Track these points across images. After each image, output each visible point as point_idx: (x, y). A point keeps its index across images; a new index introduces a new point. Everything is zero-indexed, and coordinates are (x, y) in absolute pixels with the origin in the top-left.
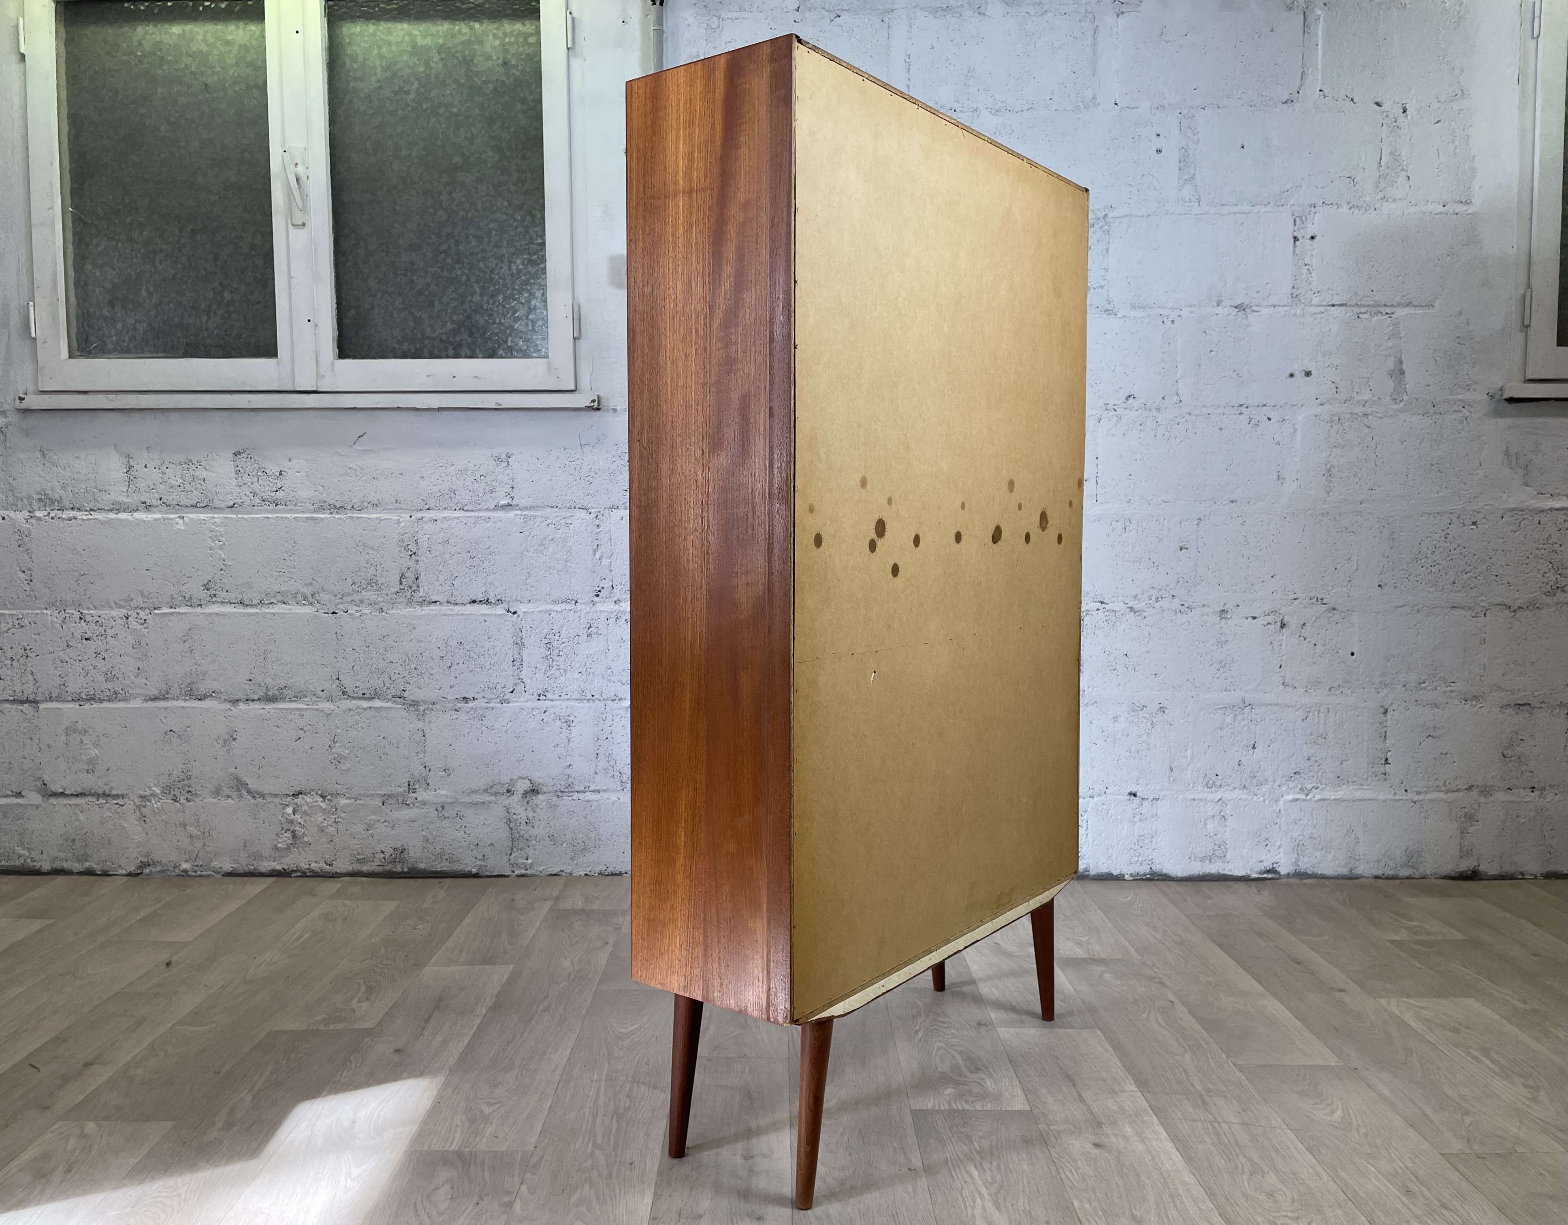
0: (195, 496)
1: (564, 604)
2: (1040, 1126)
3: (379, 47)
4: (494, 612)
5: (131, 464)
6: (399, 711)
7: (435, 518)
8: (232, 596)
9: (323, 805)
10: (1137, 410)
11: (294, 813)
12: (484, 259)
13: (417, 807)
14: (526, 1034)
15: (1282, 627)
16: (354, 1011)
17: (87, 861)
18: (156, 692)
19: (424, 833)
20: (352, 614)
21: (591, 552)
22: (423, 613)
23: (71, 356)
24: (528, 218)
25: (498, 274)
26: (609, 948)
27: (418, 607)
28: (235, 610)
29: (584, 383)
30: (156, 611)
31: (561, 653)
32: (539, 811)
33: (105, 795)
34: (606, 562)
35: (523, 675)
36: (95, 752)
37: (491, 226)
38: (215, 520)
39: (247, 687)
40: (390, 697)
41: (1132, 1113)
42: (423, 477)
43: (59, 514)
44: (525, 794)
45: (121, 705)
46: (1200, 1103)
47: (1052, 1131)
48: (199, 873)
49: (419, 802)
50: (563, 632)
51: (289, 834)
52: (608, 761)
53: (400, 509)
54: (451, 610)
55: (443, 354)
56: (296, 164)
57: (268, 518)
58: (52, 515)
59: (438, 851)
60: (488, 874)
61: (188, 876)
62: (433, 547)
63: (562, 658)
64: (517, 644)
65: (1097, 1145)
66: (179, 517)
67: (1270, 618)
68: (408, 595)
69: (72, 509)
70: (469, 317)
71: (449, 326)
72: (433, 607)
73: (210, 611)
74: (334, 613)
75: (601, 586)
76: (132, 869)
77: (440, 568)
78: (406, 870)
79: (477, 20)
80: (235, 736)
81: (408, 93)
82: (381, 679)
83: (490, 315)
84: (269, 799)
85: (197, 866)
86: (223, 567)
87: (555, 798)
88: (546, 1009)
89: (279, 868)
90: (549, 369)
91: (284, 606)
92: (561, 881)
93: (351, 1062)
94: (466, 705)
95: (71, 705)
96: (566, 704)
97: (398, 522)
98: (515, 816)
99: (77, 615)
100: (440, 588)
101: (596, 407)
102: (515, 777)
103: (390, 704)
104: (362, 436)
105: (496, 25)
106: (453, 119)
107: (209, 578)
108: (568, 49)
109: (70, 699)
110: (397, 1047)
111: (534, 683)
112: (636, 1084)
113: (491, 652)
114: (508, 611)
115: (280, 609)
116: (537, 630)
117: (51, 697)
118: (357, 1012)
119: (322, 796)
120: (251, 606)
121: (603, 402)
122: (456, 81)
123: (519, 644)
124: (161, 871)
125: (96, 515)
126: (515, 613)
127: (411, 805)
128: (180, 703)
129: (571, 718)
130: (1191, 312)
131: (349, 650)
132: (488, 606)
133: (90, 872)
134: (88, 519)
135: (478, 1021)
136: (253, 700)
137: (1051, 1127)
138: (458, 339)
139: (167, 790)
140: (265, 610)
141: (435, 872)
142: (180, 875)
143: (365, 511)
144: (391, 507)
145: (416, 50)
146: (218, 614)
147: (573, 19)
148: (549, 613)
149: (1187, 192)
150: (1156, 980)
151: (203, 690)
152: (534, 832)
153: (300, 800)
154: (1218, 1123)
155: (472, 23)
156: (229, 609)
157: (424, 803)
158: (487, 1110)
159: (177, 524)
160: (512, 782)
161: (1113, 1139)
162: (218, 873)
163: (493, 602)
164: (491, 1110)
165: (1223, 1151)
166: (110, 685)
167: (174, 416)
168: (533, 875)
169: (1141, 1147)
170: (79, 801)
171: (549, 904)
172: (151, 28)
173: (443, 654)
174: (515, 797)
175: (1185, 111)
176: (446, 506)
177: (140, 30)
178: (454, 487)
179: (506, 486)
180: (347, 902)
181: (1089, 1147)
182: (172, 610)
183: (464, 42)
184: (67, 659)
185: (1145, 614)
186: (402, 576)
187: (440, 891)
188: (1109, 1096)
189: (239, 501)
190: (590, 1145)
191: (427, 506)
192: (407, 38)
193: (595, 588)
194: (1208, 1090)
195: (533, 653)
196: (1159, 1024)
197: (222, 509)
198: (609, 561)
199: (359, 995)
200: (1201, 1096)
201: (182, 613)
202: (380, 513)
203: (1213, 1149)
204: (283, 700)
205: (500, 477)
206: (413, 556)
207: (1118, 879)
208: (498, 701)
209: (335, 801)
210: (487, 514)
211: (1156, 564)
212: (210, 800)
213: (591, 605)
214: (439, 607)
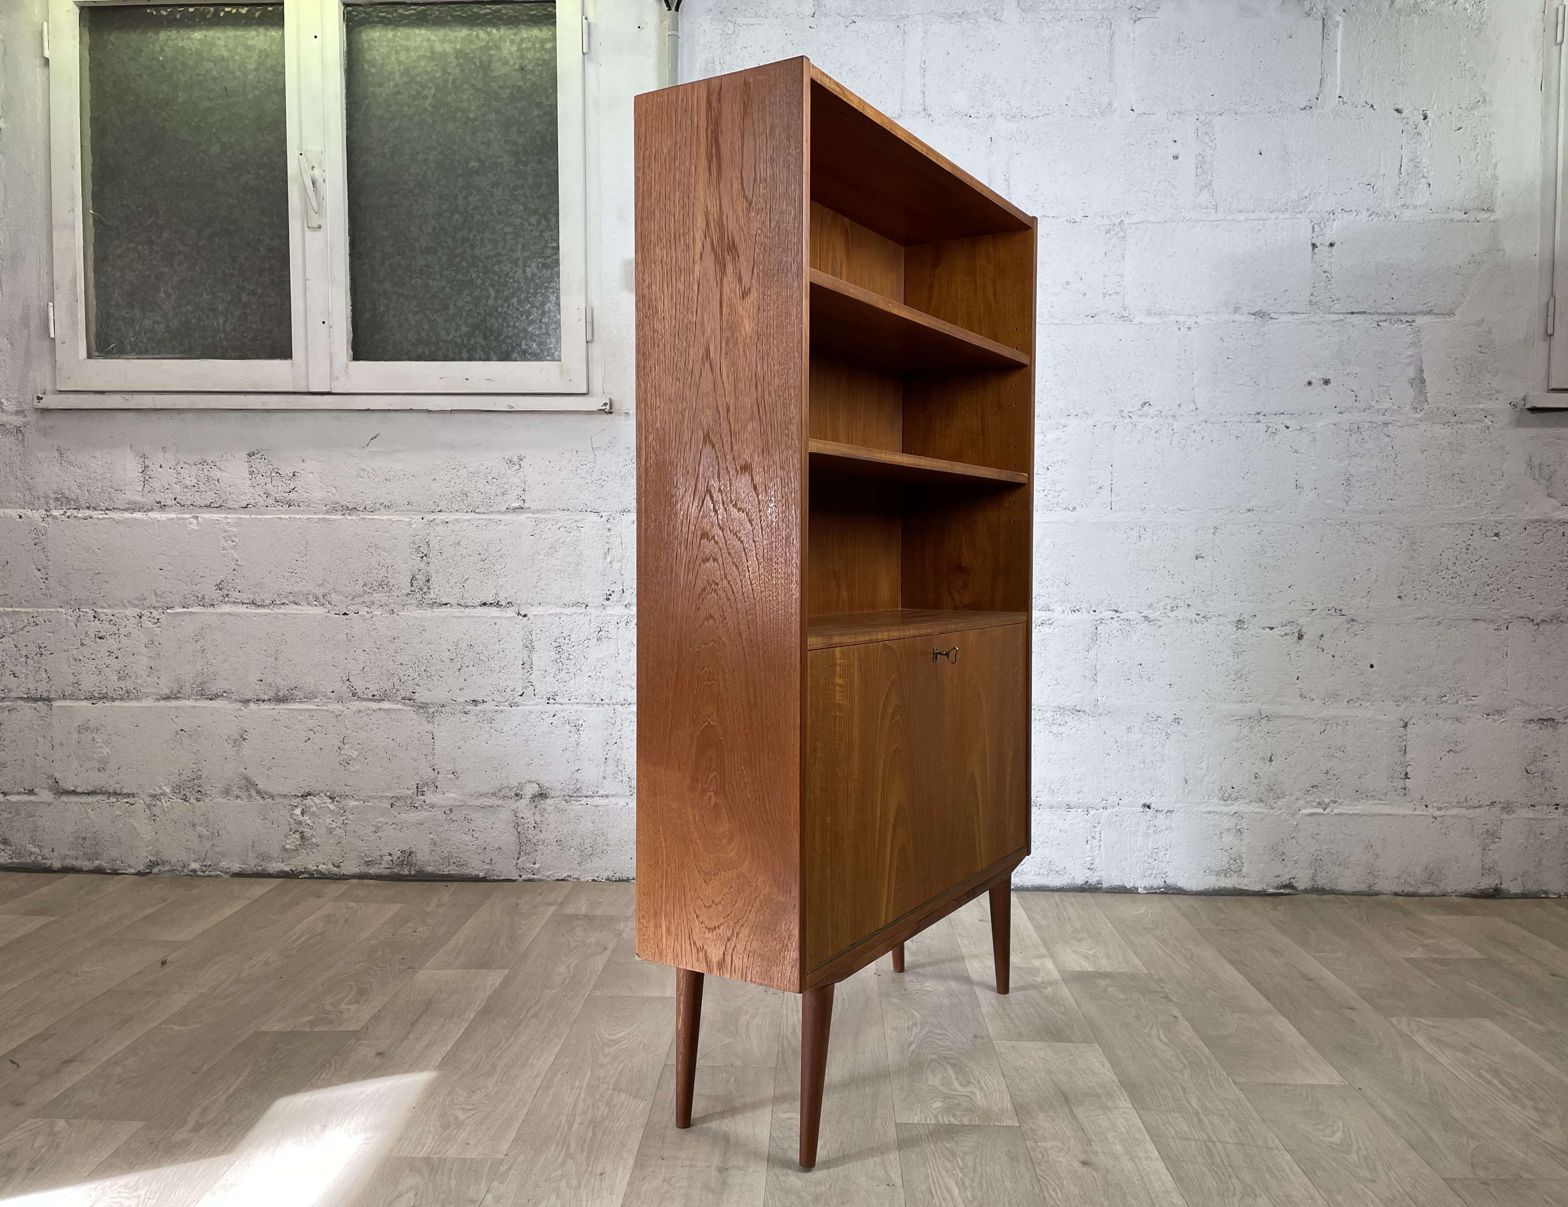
0: (209, 497)
1: (575, 607)
2: (1027, 1143)
3: (397, 53)
4: (504, 615)
5: (147, 463)
6: (409, 713)
7: (447, 520)
8: (244, 597)
9: (332, 807)
10: (1153, 418)
11: (302, 814)
12: (499, 262)
13: (425, 810)
14: (512, 1038)
15: (1299, 638)
16: (342, 1013)
17: (97, 859)
18: (167, 691)
19: (432, 836)
20: (362, 616)
21: (601, 556)
22: (434, 615)
23: (90, 356)
24: (543, 222)
25: (513, 277)
26: (608, 953)
27: (429, 609)
28: (247, 610)
29: (597, 387)
30: (168, 611)
31: (571, 657)
32: (547, 815)
33: (116, 794)
34: (616, 566)
35: (533, 677)
36: (106, 750)
37: (507, 229)
38: (229, 520)
39: (257, 687)
40: (399, 698)
41: (1124, 1130)
42: (435, 479)
43: (75, 512)
44: (534, 797)
45: (134, 704)
46: (1195, 1120)
47: (1039, 1147)
48: (207, 873)
49: (427, 805)
50: (573, 635)
51: (297, 836)
52: (617, 766)
53: (412, 510)
54: (461, 612)
55: (457, 357)
56: (313, 167)
57: (280, 518)
58: (68, 514)
59: (446, 854)
60: (495, 878)
61: (197, 876)
62: (443, 549)
63: (572, 662)
64: (527, 647)
65: (1084, 1163)
66: (194, 517)
67: (1287, 629)
68: (418, 596)
69: (88, 508)
70: (484, 320)
71: (464, 329)
72: (443, 609)
73: (223, 611)
74: (345, 614)
75: (612, 589)
76: (141, 868)
77: (451, 570)
78: (413, 872)
79: (495, 26)
80: (244, 736)
81: (426, 97)
82: (391, 680)
83: (504, 319)
84: (278, 800)
85: (205, 866)
86: (236, 567)
87: (564, 802)
88: (536, 1015)
89: (287, 869)
90: (561, 373)
91: (296, 606)
92: (568, 886)
93: (331, 1065)
94: (476, 708)
95: (84, 703)
96: (575, 707)
97: (410, 524)
98: (522, 820)
99: (91, 614)
100: (450, 589)
101: (608, 410)
102: (524, 781)
103: (399, 706)
104: (375, 437)
105: (512, 31)
106: (470, 123)
107: (222, 578)
108: (584, 54)
109: (83, 698)
110: (379, 1051)
111: (544, 687)
112: (617, 1092)
113: (501, 654)
114: (519, 614)
115: (292, 609)
116: (547, 633)
117: (64, 695)
118: (344, 1014)
119: (330, 798)
120: (263, 606)
121: (616, 406)
122: (473, 86)
123: (529, 647)
124: (169, 871)
125: (111, 514)
126: (525, 616)
127: (420, 808)
128: (190, 703)
129: (581, 722)
130: (1207, 319)
131: (360, 651)
132: (499, 609)
133: (99, 871)
134: (103, 519)
135: (465, 1025)
136: (264, 701)
137: (1039, 1144)
138: (472, 342)
139: (177, 789)
140: (277, 610)
141: (443, 876)
142: (188, 875)
143: (378, 512)
144: (403, 509)
145: (433, 56)
146: (230, 614)
147: (589, 25)
148: (559, 615)
149: (1204, 198)
150: (1162, 995)
151: (214, 689)
152: (542, 836)
153: (309, 801)
154: (1213, 1142)
155: (489, 30)
156: (241, 609)
157: (432, 806)
158: (462, 1117)
159: (190, 523)
160: (521, 786)
161: (1102, 1157)
162: (226, 873)
163: (504, 605)
164: (465, 1117)
165: (1214, 1171)
166: (122, 684)
167: (191, 416)
168: (540, 880)
169: (1130, 1166)
170: (90, 799)
171: (553, 909)
172: (174, 33)
173: (453, 656)
174: (523, 801)
175: (1202, 118)
176: (458, 508)
177: (163, 35)
178: (466, 490)
179: (518, 488)
180: (352, 904)
181: (1076, 1164)
182: (185, 610)
183: (481, 48)
184: (81, 658)
185: (1160, 623)
186: (413, 578)
187: (445, 894)
188: (1102, 1112)
189: (252, 501)
190: (562, 1154)
191: (439, 509)
192: (425, 44)
193: (605, 592)
194: (1205, 1108)
195: (543, 657)
196: (1161, 1040)
197: (235, 509)
198: (620, 564)
199: (350, 997)
200: (1197, 1114)
201: (195, 613)
202: (392, 515)
203: (1205, 1169)
204: (293, 700)
205: (512, 480)
206: (424, 558)
207: (1131, 892)
208: (507, 704)
209: (343, 802)
210: (499, 517)
211: (1171, 573)
212: (220, 800)
213: (601, 609)
214: (449, 609)
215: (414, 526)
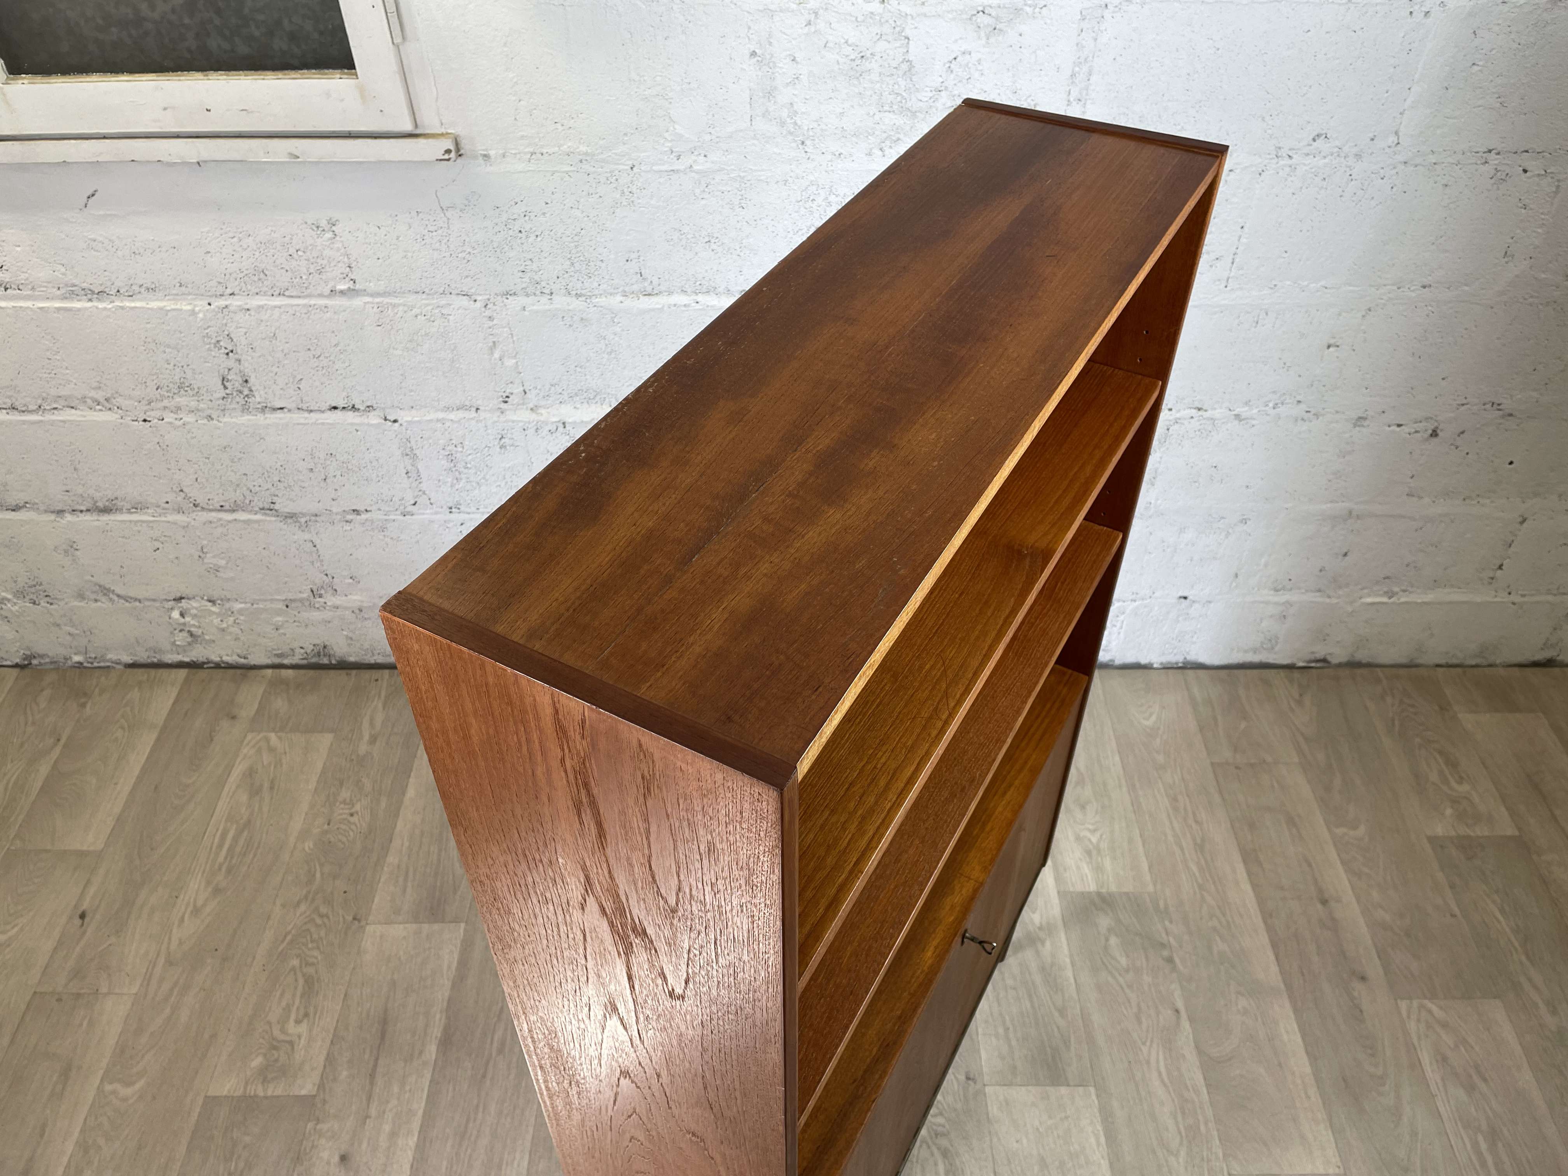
1: (460, 412)
4: (366, 421)
6: (273, 522)
7: (247, 307)
9: (214, 609)
10: (1325, 157)
11: (182, 615)
13: (329, 610)
15: (1431, 435)
19: (345, 633)
20: (170, 423)
21: (486, 351)
22: (268, 421)
27: (259, 415)
28: (9, 417)
29: (429, 121)
31: (469, 466)
34: (510, 362)
35: (424, 486)
39: (66, 498)
40: (257, 509)
42: (209, 252)
48: (96, 664)
49: (330, 606)
50: (467, 443)
51: (185, 634)
53: (189, 294)
54: (306, 418)
61: (86, 668)
62: (255, 345)
63: (473, 471)
64: (407, 455)
67: (1420, 426)
68: (241, 400)
72: (279, 414)
74: (145, 421)
75: (508, 391)
76: (18, 659)
77: (275, 369)
78: (334, 662)
80: (75, 546)
82: (238, 491)
84: (147, 603)
85: (90, 658)
89: (187, 659)
90: (364, 99)
91: (73, 411)
94: (358, 517)
97: (193, 313)
100: (281, 392)
101: (454, 156)
103: (259, 517)
104: (93, 195)
111: (440, 496)
113: (375, 463)
115: (69, 414)
116: (431, 441)
119: (210, 601)
120: (29, 412)
123: (410, 454)
124: (51, 663)
126: (395, 421)
127: (322, 609)
132: (356, 413)
136: (81, 511)
139: (20, 594)
140: (48, 417)
143: (139, 296)
144: (174, 292)
148: (443, 421)
153: (184, 604)
157: (335, 607)
162: (118, 664)
163: (362, 408)
173: (311, 466)
176: (257, 290)
178: (262, 266)
179: (340, 265)
185: (1254, 422)
186: (224, 379)
191: (229, 291)
193: (500, 394)
195: (432, 466)
198: (514, 361)
202: (162, 300)
204: (119, 510)
205: (327, 252)
206: (230, 354)
207: (1147, 667)
208: (398, 512)
209: (227, 605)
210: (322, 302)
211: (1288, 364)
212: (76, 603)
213: (498, 413)
214: (289, 415)
215: (201, 315)
